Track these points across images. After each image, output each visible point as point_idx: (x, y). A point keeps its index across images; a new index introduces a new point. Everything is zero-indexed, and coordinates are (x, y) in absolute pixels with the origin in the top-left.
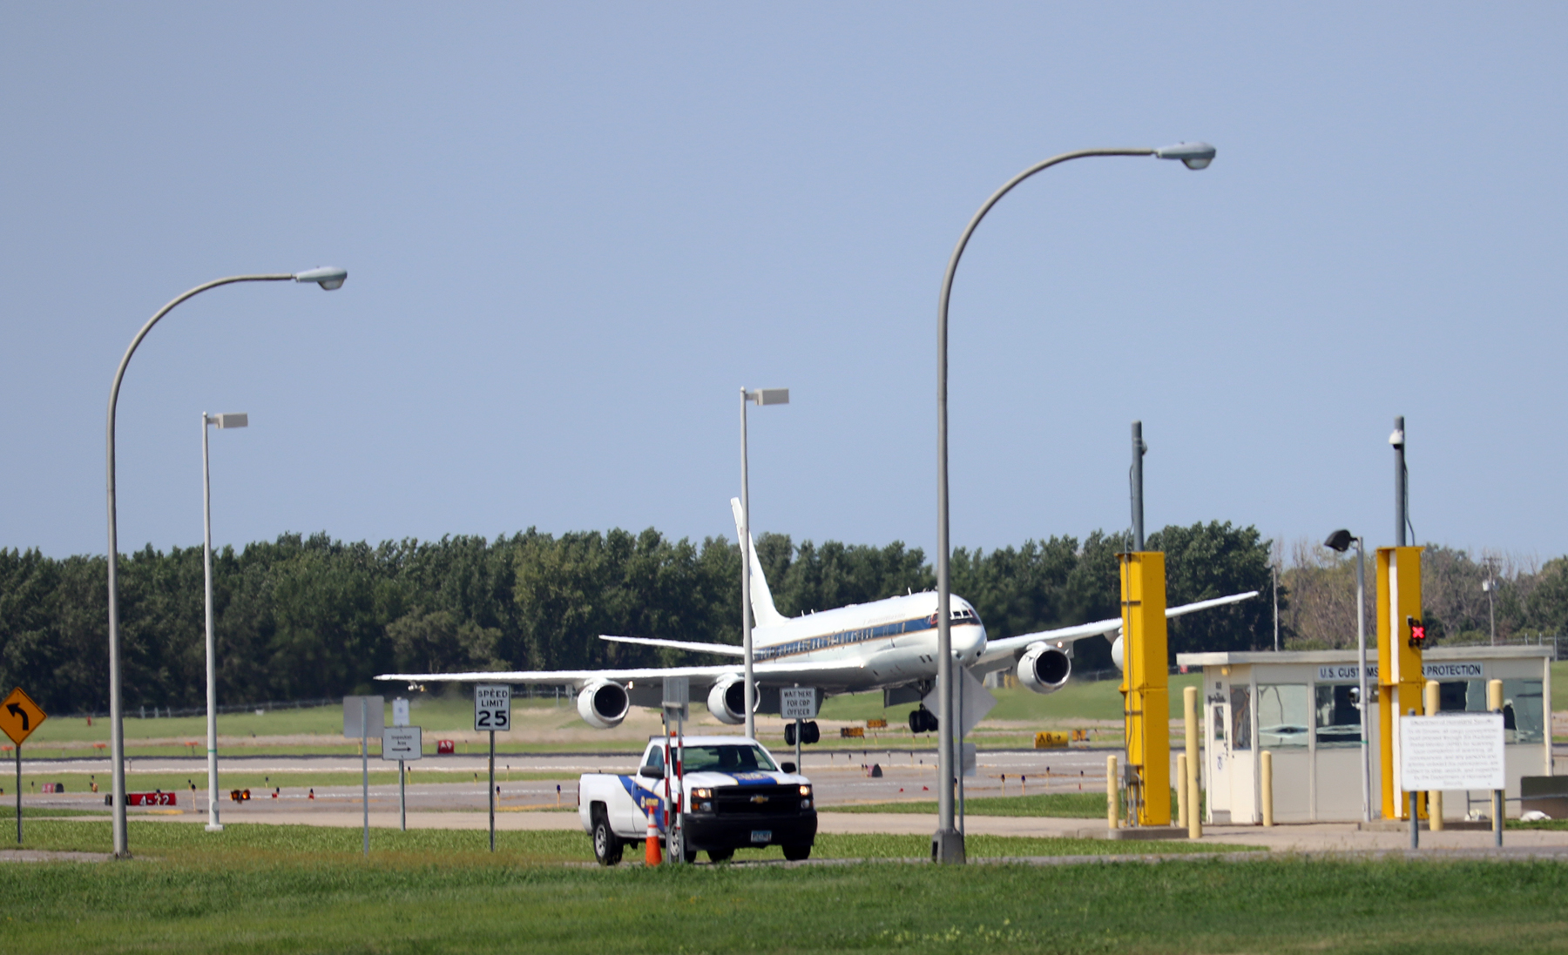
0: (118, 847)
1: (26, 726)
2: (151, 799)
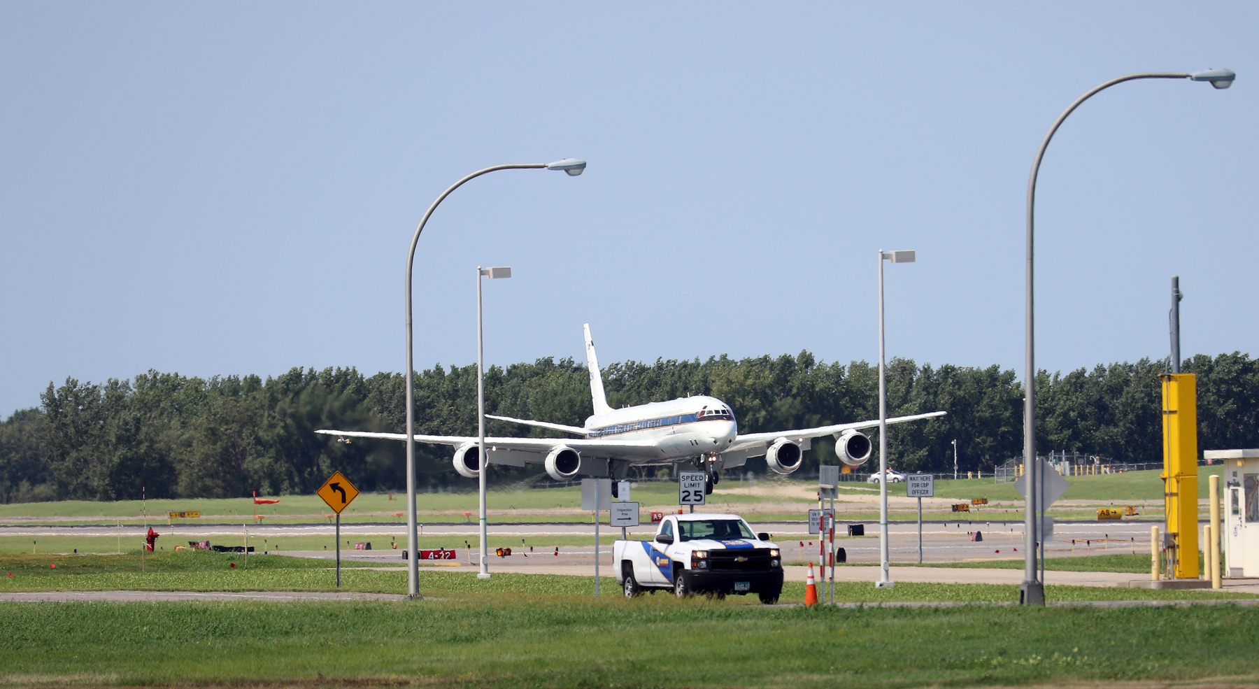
0: (412, 590)
1: (344, 500)
2: (438, 555)
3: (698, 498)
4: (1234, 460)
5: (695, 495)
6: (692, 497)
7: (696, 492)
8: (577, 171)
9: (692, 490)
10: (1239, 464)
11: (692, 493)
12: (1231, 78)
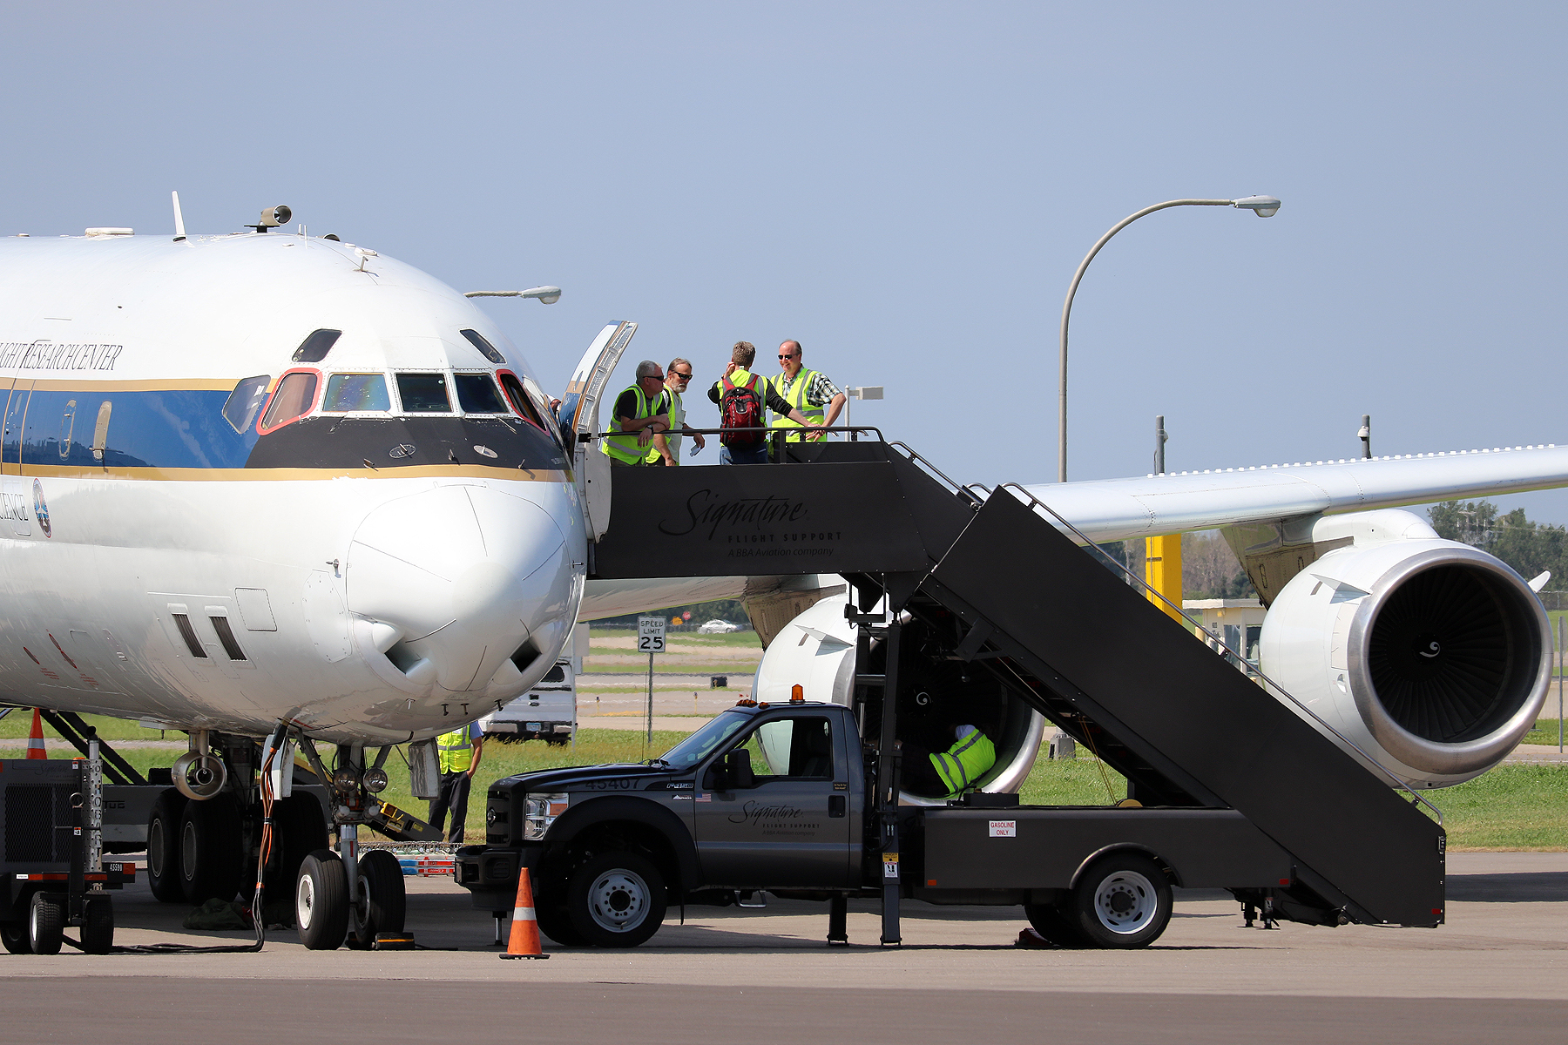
3: (658, 645)
4: (1214, 610)
5: (655, 641)
6: (652, 644)
7: (655, 638)
8: (552, 299)
9: (652, 637)
10: (1220, 614)
11: (652, 639)
12: (1275, 205)
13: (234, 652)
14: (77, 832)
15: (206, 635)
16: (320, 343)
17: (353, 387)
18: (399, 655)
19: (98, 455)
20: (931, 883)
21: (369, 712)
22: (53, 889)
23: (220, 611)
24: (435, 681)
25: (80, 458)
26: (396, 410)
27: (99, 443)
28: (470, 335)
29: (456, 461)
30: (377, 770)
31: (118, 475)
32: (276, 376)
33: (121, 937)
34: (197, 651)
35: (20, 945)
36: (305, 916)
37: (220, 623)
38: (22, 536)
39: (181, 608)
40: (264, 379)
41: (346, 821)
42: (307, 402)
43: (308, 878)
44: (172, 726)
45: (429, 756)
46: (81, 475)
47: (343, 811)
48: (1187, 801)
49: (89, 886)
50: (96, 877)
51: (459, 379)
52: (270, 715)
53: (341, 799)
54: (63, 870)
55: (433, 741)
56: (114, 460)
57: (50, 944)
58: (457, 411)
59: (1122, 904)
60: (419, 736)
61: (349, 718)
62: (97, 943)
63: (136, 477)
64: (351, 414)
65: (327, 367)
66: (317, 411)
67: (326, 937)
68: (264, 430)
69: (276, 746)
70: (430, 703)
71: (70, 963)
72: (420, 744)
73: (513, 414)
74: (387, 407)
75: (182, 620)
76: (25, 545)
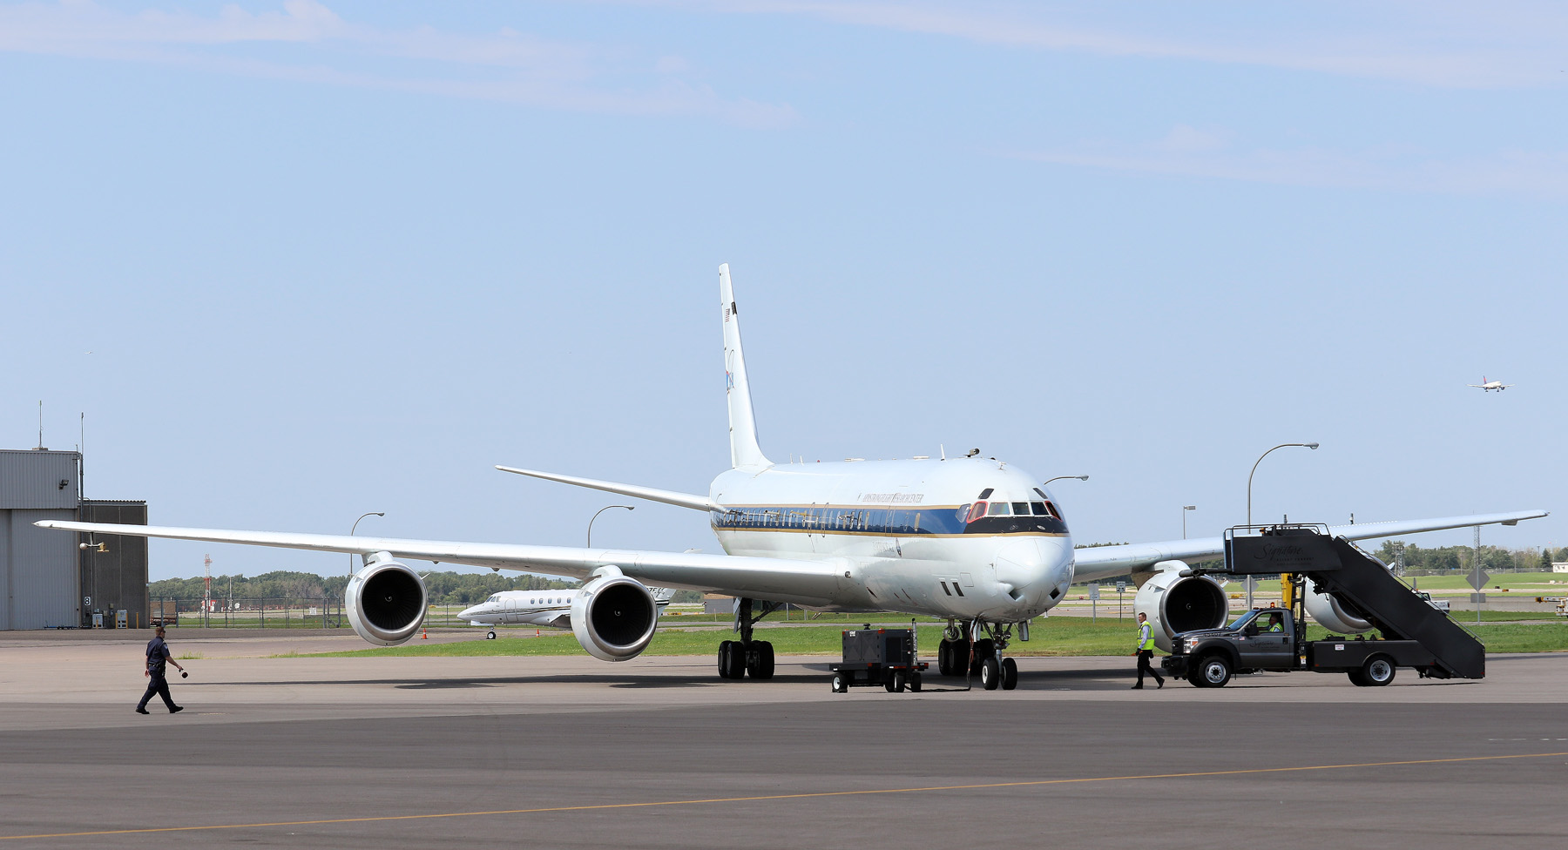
13: (960, 594)
14: (909, 653)
15: (951, 588)
16: (987, 493)
17: (998, 507)
18: (1013, 594)
19: (916, 530)
20: (1316, 665)
21: (1005, 613)
22: (900, 671)
23: (955, 580)
24: (1025, 602)
25: (910, 531)
26: (1012, 514)
27: (916, 526)
28: (1036, 489)
29: (1031, 531)
30: (1008, 632)
31: (922, 536)
32: (973, 504)
33: (923, 687)
34: (949, 594)
35: (891, 689)
36: (985, 680)
37: (955, 584)
38: (892, 557)
39: (943, 580)
40: (969, 505)
41: (997, 648)
42: (983, 513)
43: (986, 667)
44: (942, 618)
45: (1025, 627)
46: (911, 537)
47: (997, 645)
48: (1401, 638)
49: (913, 670)
50: (915, 667)
51: (1032, 503)
52: (972, 613)
53: (997, 641)
54: (904, 665)
55: (1026, 622)
56: (921, 532)
57: (900, 689)
58: (1032, 515)
59: (1379, 672)
60: (1021, 620)
61: (997, 614)
62: (916, 689)
63: (928, 537)
64: (997, 516)
65: (989, 501)
66: (986, 515)
67: (991, 686)
68: (969, 521)
69: (974, 624)
70: (1023, 610)
71: (907, 695)
72: (1021, 623)
73: (1050, 515)
74: (1009, 513)
75: (943, 584)
76: (894, 560)
